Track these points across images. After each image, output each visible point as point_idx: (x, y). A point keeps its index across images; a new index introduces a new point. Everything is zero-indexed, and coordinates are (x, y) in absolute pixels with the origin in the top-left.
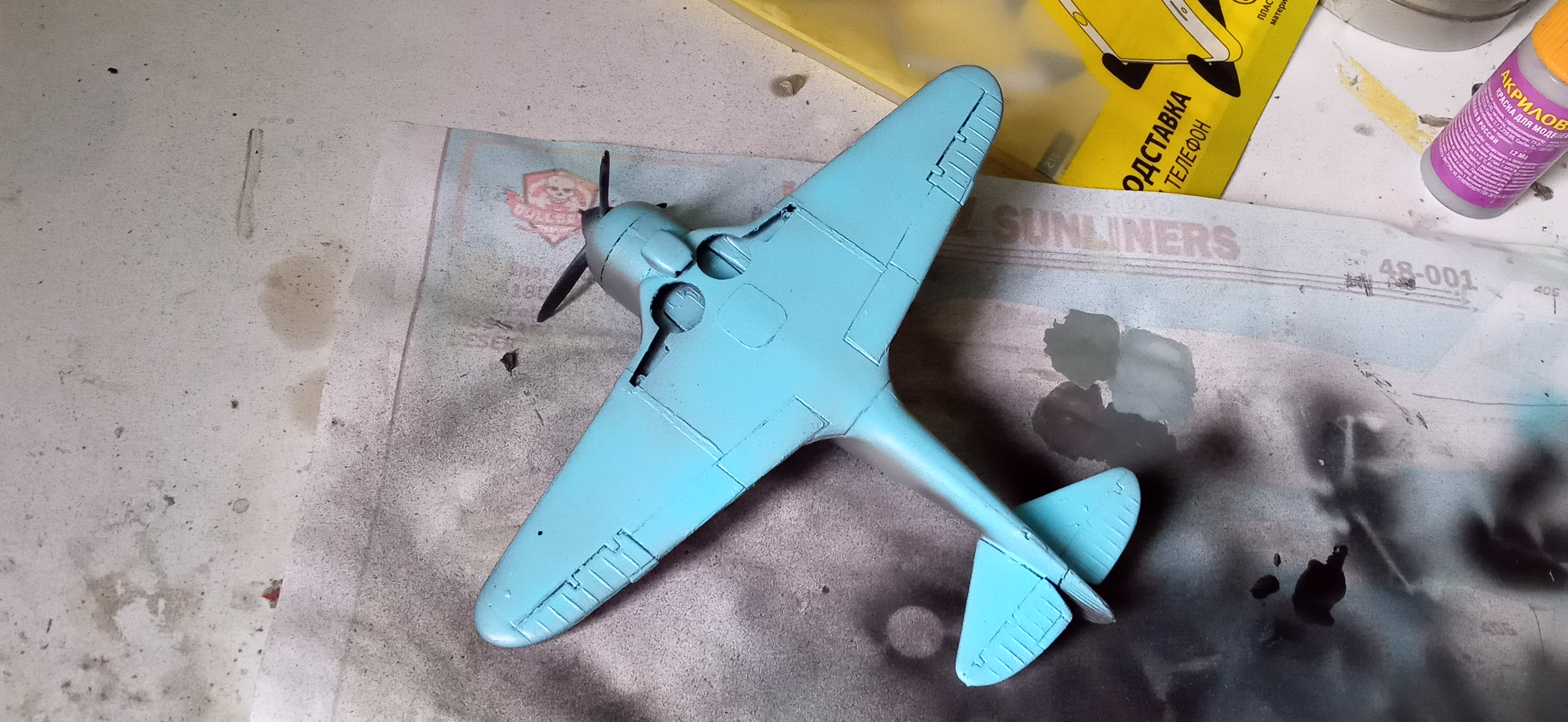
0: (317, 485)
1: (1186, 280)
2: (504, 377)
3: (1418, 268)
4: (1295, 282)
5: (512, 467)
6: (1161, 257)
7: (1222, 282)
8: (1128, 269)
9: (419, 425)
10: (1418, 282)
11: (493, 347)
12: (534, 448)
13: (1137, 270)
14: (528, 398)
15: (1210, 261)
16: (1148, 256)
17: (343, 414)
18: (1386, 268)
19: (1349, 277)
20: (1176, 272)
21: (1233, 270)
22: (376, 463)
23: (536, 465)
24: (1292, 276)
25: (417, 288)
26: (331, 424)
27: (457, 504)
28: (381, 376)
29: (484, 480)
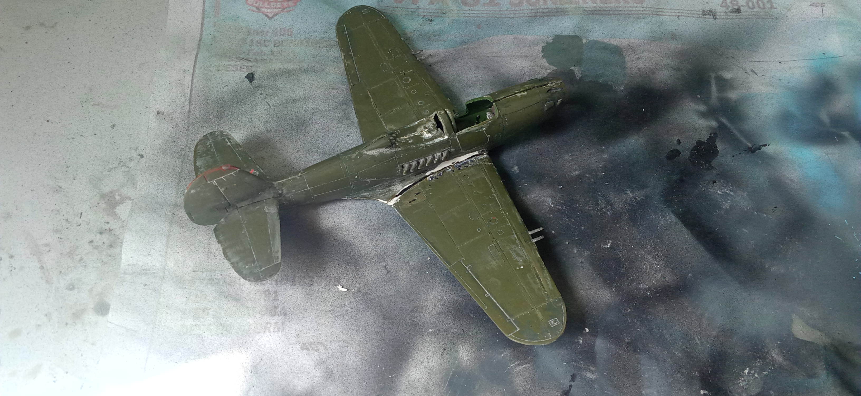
1: (617, 16)
2: (248, 86)
3: (742, 3)
4: (675, 14)
5: (256, 130)
6: (602, 6)
7: (637, 15)
8: (585, 12)
9: (204, 112)
10: (742, 9)
11: (240, 70)
12: (267, 120)
13: (590, 13)
14: (262, 96)
15: (629, 5)
16: (595, 6)
17: (163, 109)
18: (724, 4)
19: (703, 11)
20: (611, 12)
21: (642, 9)
23: (269, 128)
24: (673, 11)
25: (198, 44)
26: (156, 114)
28: (181, 88)
29: (241, 137)
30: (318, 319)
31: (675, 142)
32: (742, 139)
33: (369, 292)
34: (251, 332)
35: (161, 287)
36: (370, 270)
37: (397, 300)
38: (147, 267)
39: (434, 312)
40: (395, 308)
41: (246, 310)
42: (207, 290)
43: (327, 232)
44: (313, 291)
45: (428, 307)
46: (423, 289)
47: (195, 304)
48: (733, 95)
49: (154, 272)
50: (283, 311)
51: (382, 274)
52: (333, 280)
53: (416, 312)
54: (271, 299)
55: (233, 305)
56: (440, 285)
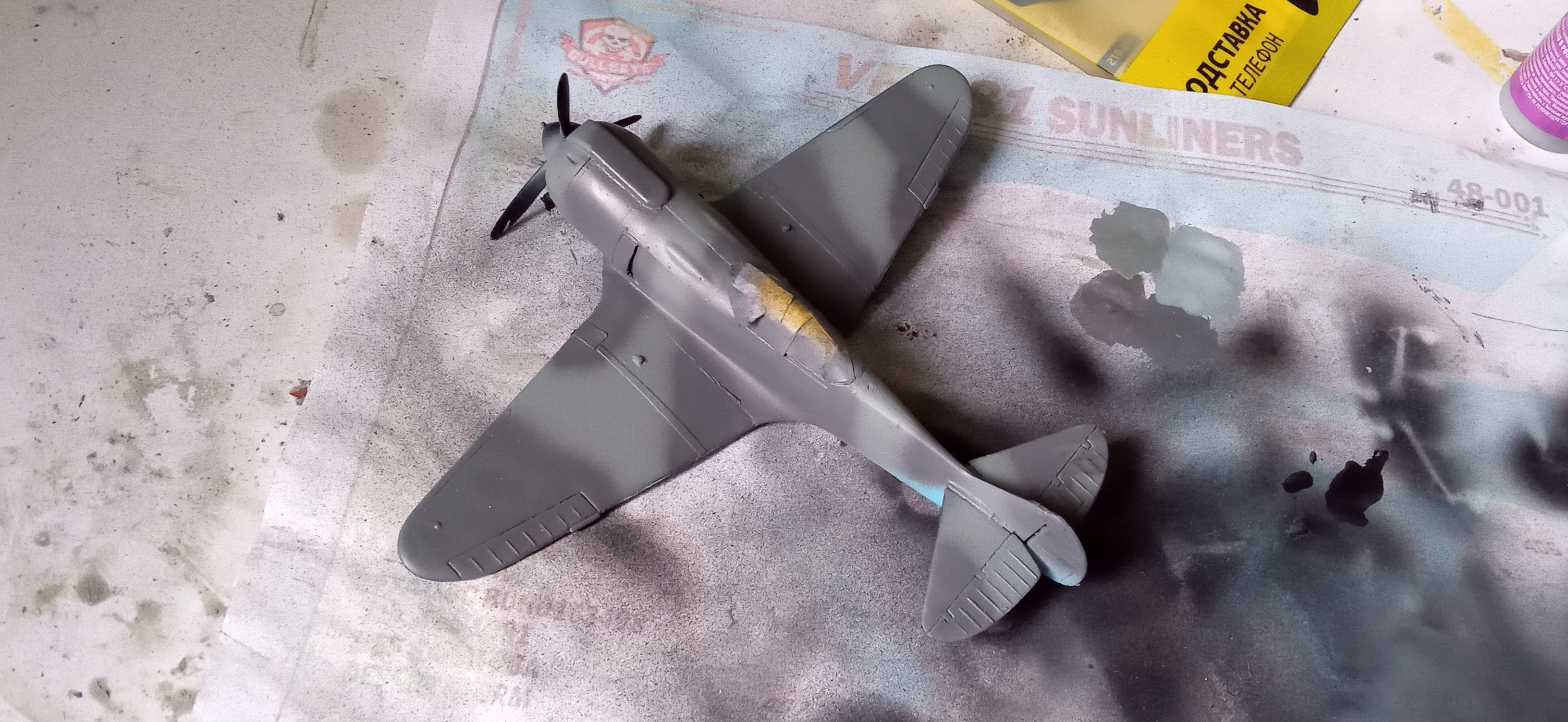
0: (353, 299)
1: (1244, 182)
2: (542, 214)
3: (1487, 190)
4: (1357, 193)
5: (542, 300)
6: (1219, 157)
7: (1281, 187)
8: (1184, 167)
9: (456, 252)
10: (1487, 204)
12: (566, 284)
13: (1194, 169)
14: (565, 238)
15: (1270, 165)
16: (1206, 155)
17: (384, 235)
18: (1454, 187)
19: (1414, 193)
20: (1234, 174)
21: (1294, 175)
22: (411, 284)
23: (566, 300)
24: (1355, 187)
25: (467, 123)
26: (371, 243)
27: (486, 329)
28: (423, 201)
29: (514, 309)
30: (592, 694)
31: (1307, 457)
32: (1433, 472)
33: (693, 656)
34: (470, 696)
35: (325, 579)
36: (702, 613)
37: (741, 680)
38: (306, 538)
39: (803, 716)
40: (734, 696)
41: (468, 654)
42: (404, 603)
43: (637, 527)
44: (592, 637)
45: (794, 704)
46: (792, 667)
47: (379, 625)
48: (1431, 379)
49: (317, 548)
50: (532, 668)
51: (722, 625)
52: (632, 621)
53: (771, 709)
54: (516, 639)
55: (445, 640)
56: (822, 665)
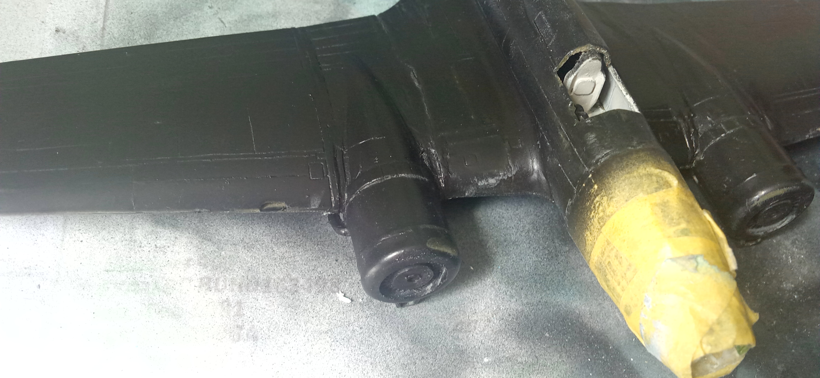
30: (308, 345)
39: (488, 331)
40: (427, 327)
41: (192, 333)
42: (127, 301)
44: (299, 302)
45: (478, 323)
50: (251, 334)
52: (329, 285)
53: (460, 331)
54: (233, 313)
55: (169, 325)
56: (492, 289)
